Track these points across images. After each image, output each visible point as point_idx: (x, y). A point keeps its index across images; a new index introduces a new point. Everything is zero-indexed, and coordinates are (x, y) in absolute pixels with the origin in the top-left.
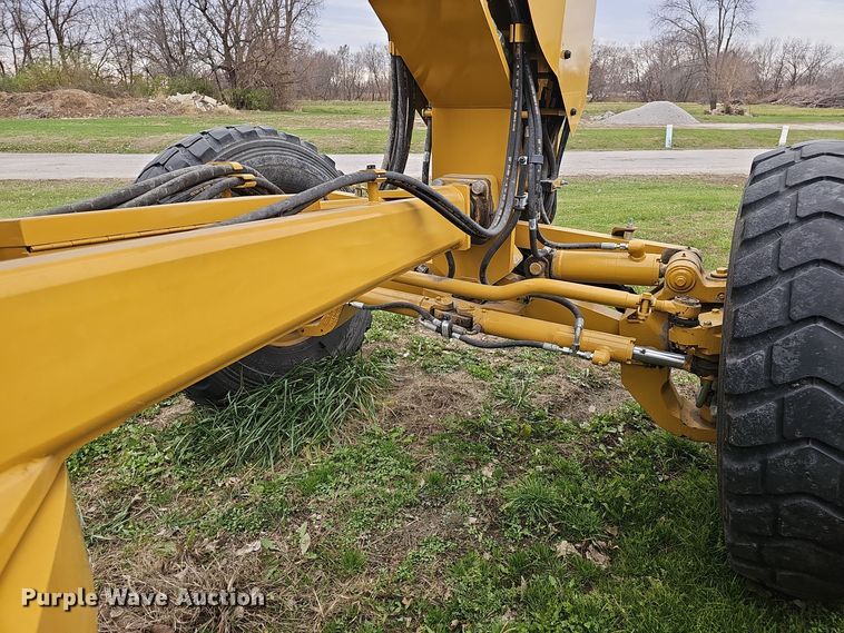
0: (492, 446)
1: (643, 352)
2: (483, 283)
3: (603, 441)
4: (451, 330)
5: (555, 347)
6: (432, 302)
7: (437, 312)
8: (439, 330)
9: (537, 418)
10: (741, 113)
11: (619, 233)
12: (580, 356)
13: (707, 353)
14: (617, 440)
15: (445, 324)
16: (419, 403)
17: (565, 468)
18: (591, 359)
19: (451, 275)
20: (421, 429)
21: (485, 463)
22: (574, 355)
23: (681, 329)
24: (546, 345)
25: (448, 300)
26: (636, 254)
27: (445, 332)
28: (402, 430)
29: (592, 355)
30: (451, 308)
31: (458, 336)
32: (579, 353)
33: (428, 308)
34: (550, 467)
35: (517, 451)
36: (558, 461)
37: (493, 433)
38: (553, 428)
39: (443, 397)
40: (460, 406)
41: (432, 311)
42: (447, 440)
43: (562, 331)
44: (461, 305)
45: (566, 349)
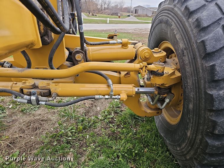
0: (68, 142)
1: (138, 90)
2: (52, 68)
3: (110, 122)
4: (38, 101)
5: (101, 97)
6: (20, 85)
7: (25, 91)
8: (29, 102)
9: (82, 121)
10: (96, 15)
11: (111, 37)
12: (114, 98)
13: (167, 86)
14: (114, 120)
15: (33, 98)
16: (24, 132)
17: (103, 142)
18: (119, 99)
19: (29, 66)
20: (29, 148)
21: (68, 153)
22: (111, 98)
23: (158, 77)
24: (97, 97)
25: (31, 82)
26: (124, 45)
27: (34, 103)
28: (17, 153)
29: (119, 97)
30: (35, 87)
31: (44, 103)
32: (113, 97)
33: (18, 89)
34: (97, 144)
35: (79, 140)
36: (99, 139)
37: (67, 136)
38: (89, 122)
39: (36, 125)
40: (46, 126)
41: (22, 90)
42: (45, 150)
43: (102, 87)
44: (41, 83)
45: (107, 97)
